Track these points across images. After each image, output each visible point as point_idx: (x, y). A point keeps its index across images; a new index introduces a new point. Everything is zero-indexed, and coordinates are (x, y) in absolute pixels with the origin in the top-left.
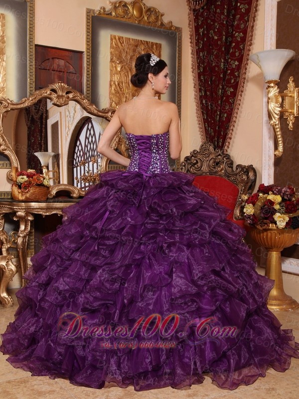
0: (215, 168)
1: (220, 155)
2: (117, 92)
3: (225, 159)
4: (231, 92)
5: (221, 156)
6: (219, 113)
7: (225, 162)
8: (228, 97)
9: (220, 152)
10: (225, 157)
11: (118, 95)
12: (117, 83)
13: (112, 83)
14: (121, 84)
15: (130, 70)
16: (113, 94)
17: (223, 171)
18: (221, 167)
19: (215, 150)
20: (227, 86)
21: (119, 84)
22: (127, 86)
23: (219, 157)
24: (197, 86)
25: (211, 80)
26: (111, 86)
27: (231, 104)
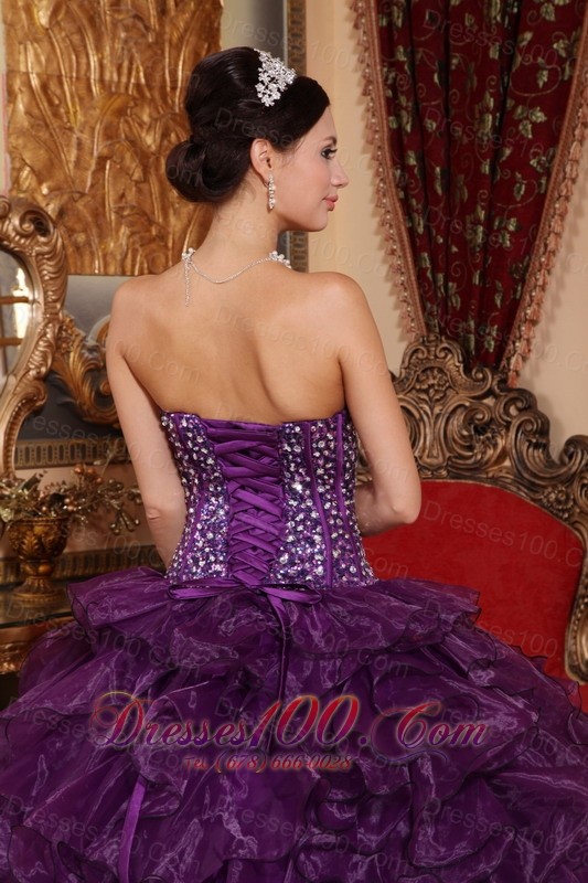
0: (471, 448)
1: (490, 393)
2: (38, 121)
3: (513, 411)
4: (535, 125)
5: (496, 397)
6: (482, 215)
7: (515, 423)
8: (521, 147)
9: (492, 382)
10: (513, 401)
11: (44, 135)
12: (35, 82)
13: (17, 84)
14: (53, 86)
15: (92, 20)
16: (22, 133)
17: (507, 463)
18: (501, 443)
19: (467, 370)
20: (519, 101)
21: (45, 87)
22: (83, 92)
23: (489, 401)
24: (380, 91)
25: (445, 70)
26: (11, 95)
27: (538, 176)
